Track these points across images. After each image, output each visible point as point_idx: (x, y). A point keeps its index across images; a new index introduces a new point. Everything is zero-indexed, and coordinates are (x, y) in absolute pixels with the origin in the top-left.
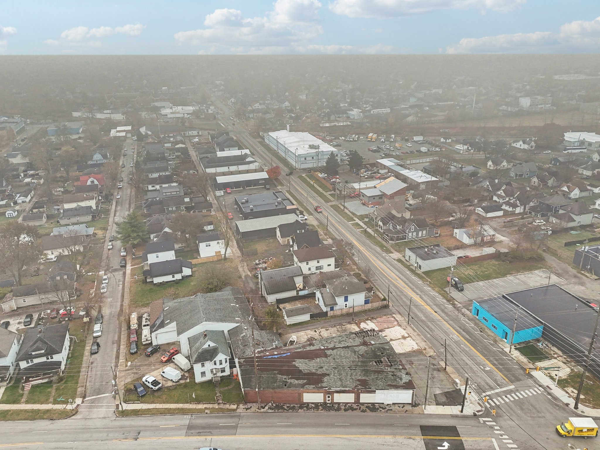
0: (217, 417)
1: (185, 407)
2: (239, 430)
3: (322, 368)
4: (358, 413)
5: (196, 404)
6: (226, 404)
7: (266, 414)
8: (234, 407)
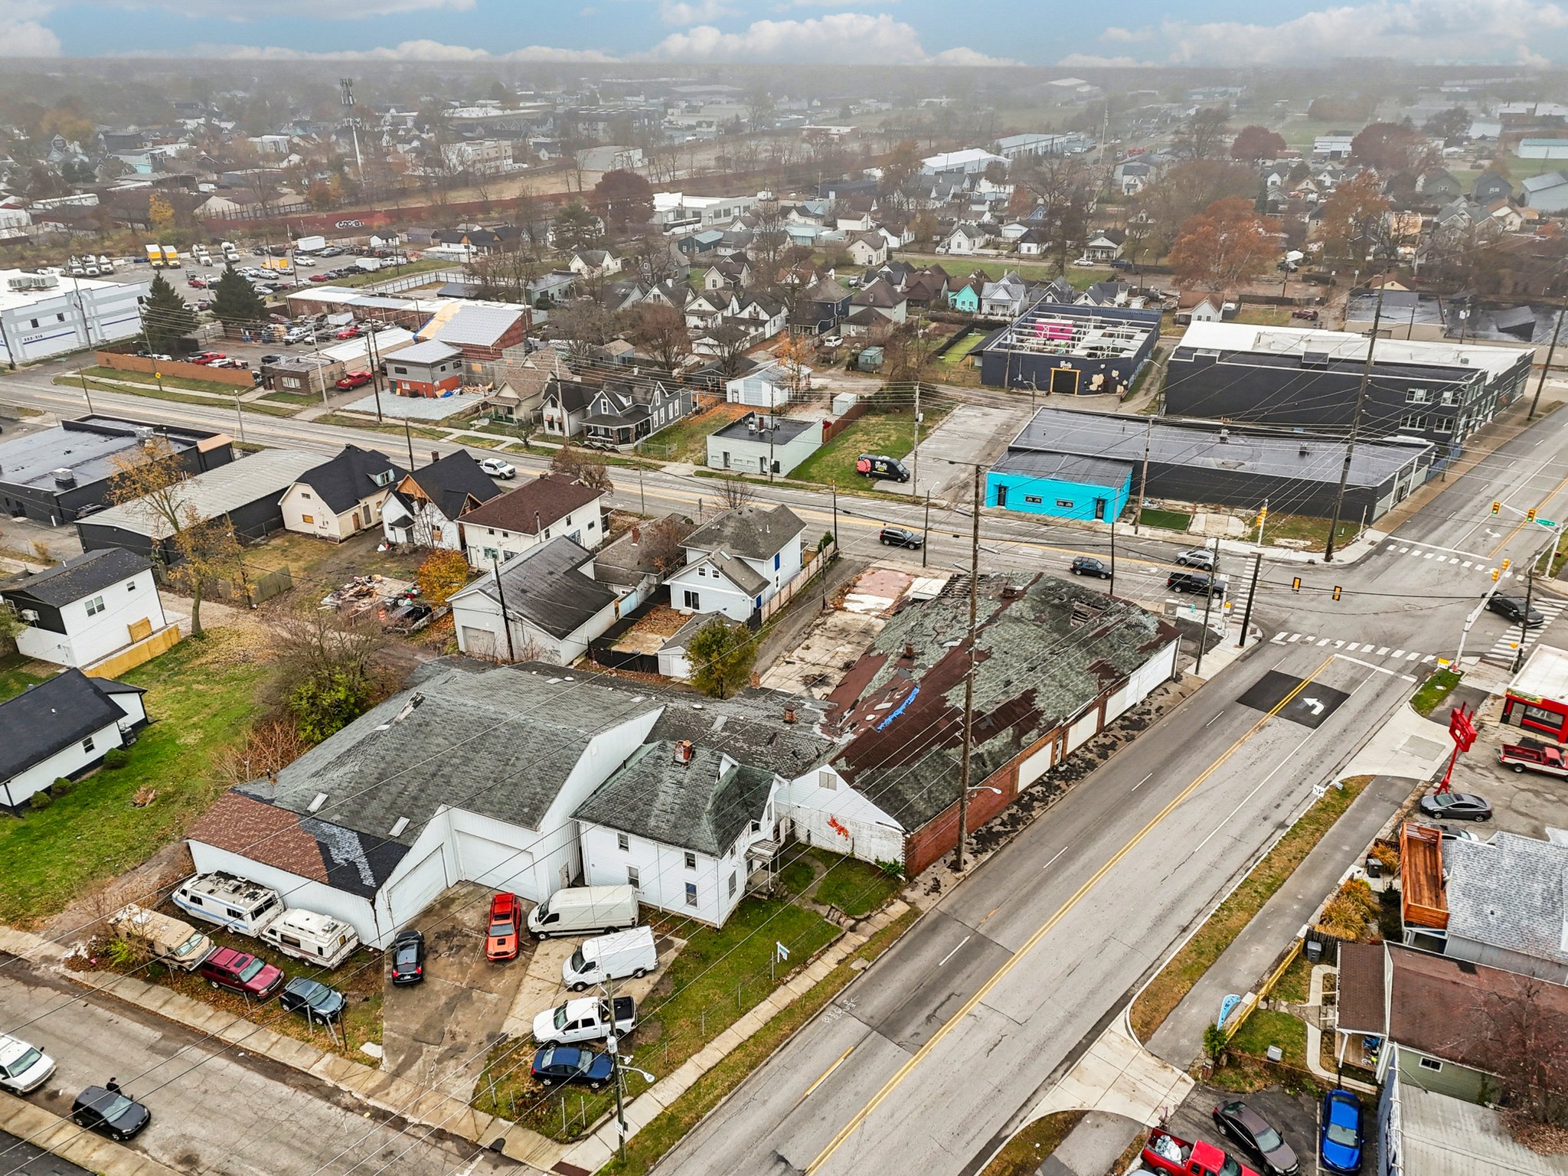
0: (903, 957)
1: (787, 1001)
2: (1003, 939)
3: (1008, 683)
4: (1125, 750)
5: (799, 973)
6: (869, 917)
7: (988, 867)
8: (899, 908)
